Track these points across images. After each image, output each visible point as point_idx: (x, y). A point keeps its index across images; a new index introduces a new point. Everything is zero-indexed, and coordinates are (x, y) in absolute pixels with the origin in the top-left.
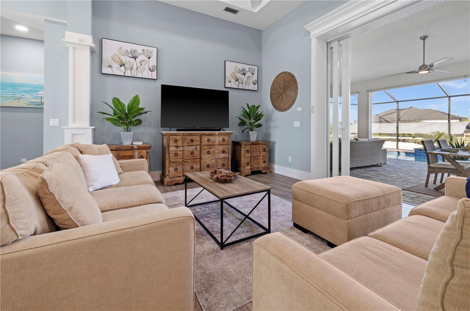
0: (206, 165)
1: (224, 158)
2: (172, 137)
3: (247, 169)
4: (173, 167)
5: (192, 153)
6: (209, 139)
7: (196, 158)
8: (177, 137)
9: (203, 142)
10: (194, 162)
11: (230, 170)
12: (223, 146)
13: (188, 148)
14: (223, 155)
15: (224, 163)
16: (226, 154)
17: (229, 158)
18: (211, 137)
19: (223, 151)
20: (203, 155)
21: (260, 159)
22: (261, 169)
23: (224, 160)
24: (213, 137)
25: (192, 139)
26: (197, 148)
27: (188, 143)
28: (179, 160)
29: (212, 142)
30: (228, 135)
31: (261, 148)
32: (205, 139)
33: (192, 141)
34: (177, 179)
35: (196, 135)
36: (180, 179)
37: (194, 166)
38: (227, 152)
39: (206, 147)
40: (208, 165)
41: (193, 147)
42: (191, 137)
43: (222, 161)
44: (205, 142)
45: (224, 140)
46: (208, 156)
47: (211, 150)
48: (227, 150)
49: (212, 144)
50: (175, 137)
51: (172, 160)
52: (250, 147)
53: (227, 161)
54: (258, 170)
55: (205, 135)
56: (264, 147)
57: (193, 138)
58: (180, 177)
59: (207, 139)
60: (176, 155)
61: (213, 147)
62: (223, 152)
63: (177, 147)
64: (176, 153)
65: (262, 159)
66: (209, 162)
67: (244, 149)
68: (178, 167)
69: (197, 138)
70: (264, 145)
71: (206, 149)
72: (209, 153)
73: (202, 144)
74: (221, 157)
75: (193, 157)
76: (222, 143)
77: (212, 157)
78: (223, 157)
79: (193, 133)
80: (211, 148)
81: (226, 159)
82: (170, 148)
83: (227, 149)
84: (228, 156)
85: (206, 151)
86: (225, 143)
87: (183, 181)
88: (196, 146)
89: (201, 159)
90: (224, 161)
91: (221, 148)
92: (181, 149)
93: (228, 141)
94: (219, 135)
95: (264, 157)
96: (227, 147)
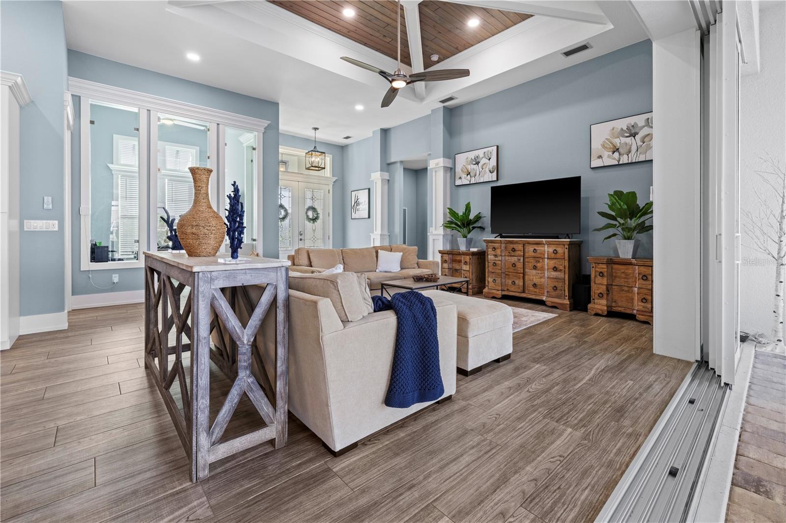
0: (532, 284)
1: (556, 279)
2: (491, 244)
3: (599, 304)
4: (492, 277)
5: (514, 265)
6: (535, 249)
7: (519, 272)
8: (496, 245)
9: (528, 253)
10: (516, 276)
11: (567, 298)
12: (554, 261)
13: (510, 258)
14: (554, 274)
15: (556, 286)
16: (559, 273)
17: (564, 279)
18: (538, 247)
19: (555, 267)
20: (528, 270)
21: (634, 293)
22: (635, 312)
23: (558, 282)
24: (542, 247)
25: (513, 248)
26: (520, 260)
27: (509, 253)
28: (498, 271)
29: (541, 254)
30: (564, 245)
31: (637, 272)
32: (530, 249)
33: (514, 250)
34: (494, 291)
35: (516, 243)
36: (498, 292)
37: (517, 282)
38: (561, 270)
39: (532, 260)
40: (535, 284)
41: (516, 258)
42: (512, 246)
43: (552, 281)
44: (530, 252)
45: (555, 252)
46: (534, 272)
47: (539, 265)
48: (561, 268)
49: (539, 256)
50: (493, 244)
51: (490, 269)
52: (605, 267)
53: (561, 284)
54: (629, 312)
55: (529, 243)
56: (645, 272)
57: (515, 246)
58: (498, 290)
59: (533, 249)
60: (495, 264)
61: (541, 261)
62: (555, 269)
63: (496, 256)
64: (494, 263)
65: (638, 294)
66: (536, 280)
67: (594, 269)
68: (496, 279)
69: (520, 247)
70: (642, 267)
71: (531, 263)
72: (535, 268)
73: (527, 255)
74: (552, 277)
75: (515, 270)
76: (553, 255)
77: (540, 274)
78: (555, 277)
79: (513, 241)
80: (539, 261)
81: (560, 280)
82: (489, 256)
83: (562, 265)
84: (563, 276)
85: (531, 265)
86: (558, 256)
87: (500, 296)
88: (519, 258)
89: (524, 274)
90: (556, 283)
91: (552, 263)
92: (500, 258)
93: (563, 254)
94: (549, 244)
95: (642, 290)
96: (561, 263)
